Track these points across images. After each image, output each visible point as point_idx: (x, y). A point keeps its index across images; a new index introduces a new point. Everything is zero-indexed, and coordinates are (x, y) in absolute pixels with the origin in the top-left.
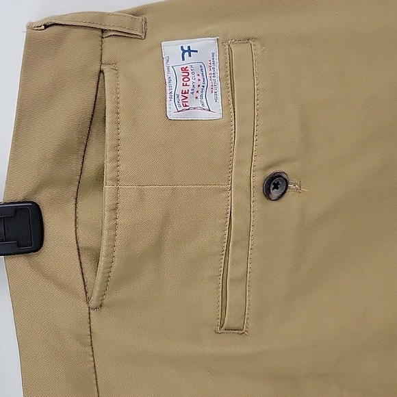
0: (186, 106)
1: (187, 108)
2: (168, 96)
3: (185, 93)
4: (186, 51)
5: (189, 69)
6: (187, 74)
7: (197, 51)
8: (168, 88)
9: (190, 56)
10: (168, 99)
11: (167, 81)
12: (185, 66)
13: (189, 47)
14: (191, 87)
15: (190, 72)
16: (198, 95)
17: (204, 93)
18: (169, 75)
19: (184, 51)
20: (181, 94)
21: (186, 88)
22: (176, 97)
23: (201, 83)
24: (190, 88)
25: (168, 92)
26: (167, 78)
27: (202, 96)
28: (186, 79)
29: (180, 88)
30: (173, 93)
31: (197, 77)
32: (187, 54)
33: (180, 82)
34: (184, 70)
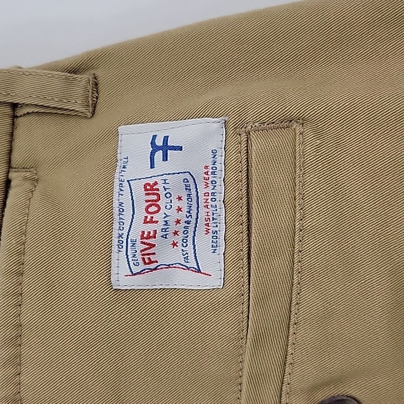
0: (151, 262)
1: (153, 266)
2: (115, 241)
3: (149, 237)
4: (159, 148)
5: (160, 186)
6: (155, 197)
7: (181, 148)
8: (116, 226)
9: (165, 158)
10: (115, 248)
11: (116, 211)
12: (151, 181)
13: (166, 139)
14: (161, 225)
15: (162, 193)
16: (179, 239)
17: (191, 235)
18: (121, 198)
19: (155, 148)
20: (139, 241)
21: (150, 228)
22: (130, 245)
23: (182, 216)
24: (159, 227)
25: (115, 233)
26: (116, 204)
27: (185, 240)
28: (153, 209)
29: (139, 227)
30: (125, 237)
31: (176, 204)
32: (159, 154)
33: (141, 214)
34: (150, 189)
